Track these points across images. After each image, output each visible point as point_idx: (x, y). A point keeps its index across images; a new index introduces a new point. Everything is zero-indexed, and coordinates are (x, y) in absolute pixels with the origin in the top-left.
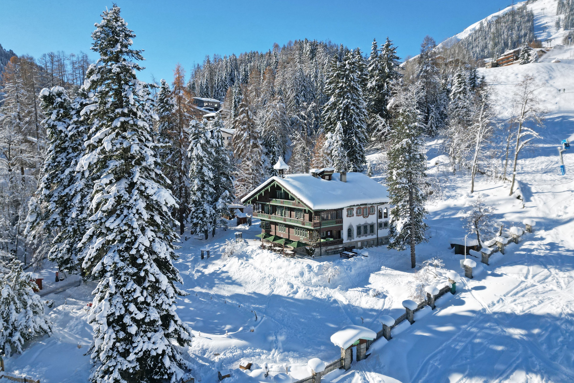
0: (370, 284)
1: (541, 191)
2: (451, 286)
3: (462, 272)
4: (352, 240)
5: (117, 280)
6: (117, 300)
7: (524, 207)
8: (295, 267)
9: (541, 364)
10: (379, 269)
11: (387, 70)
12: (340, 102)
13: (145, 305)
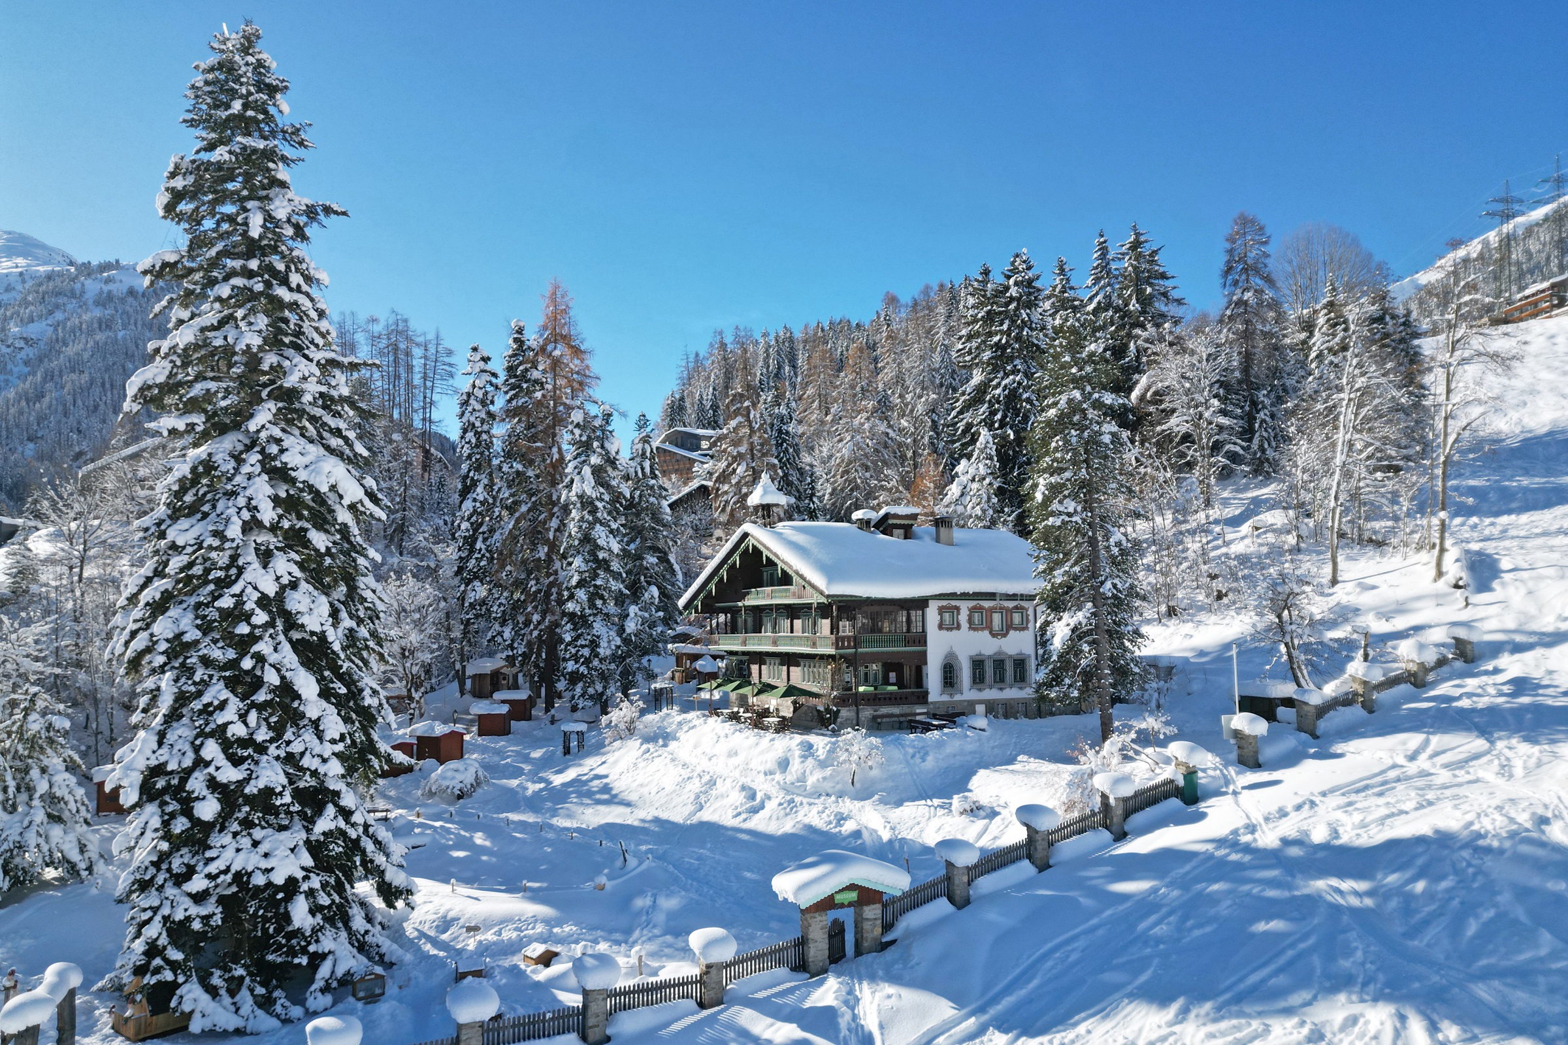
0: (970, 791)
1: (1526, 566)
2: (1181, 782)
3: (1231, 752)
4: (957, 697)
5: (183, 680)
6: (179, 732)
7: (1467, 604)
8: (768, 750)
9: (1372, 948)
10: (1011, 760)
11: (1134, 306)
12: (994, 383)
13: (250, 751)
